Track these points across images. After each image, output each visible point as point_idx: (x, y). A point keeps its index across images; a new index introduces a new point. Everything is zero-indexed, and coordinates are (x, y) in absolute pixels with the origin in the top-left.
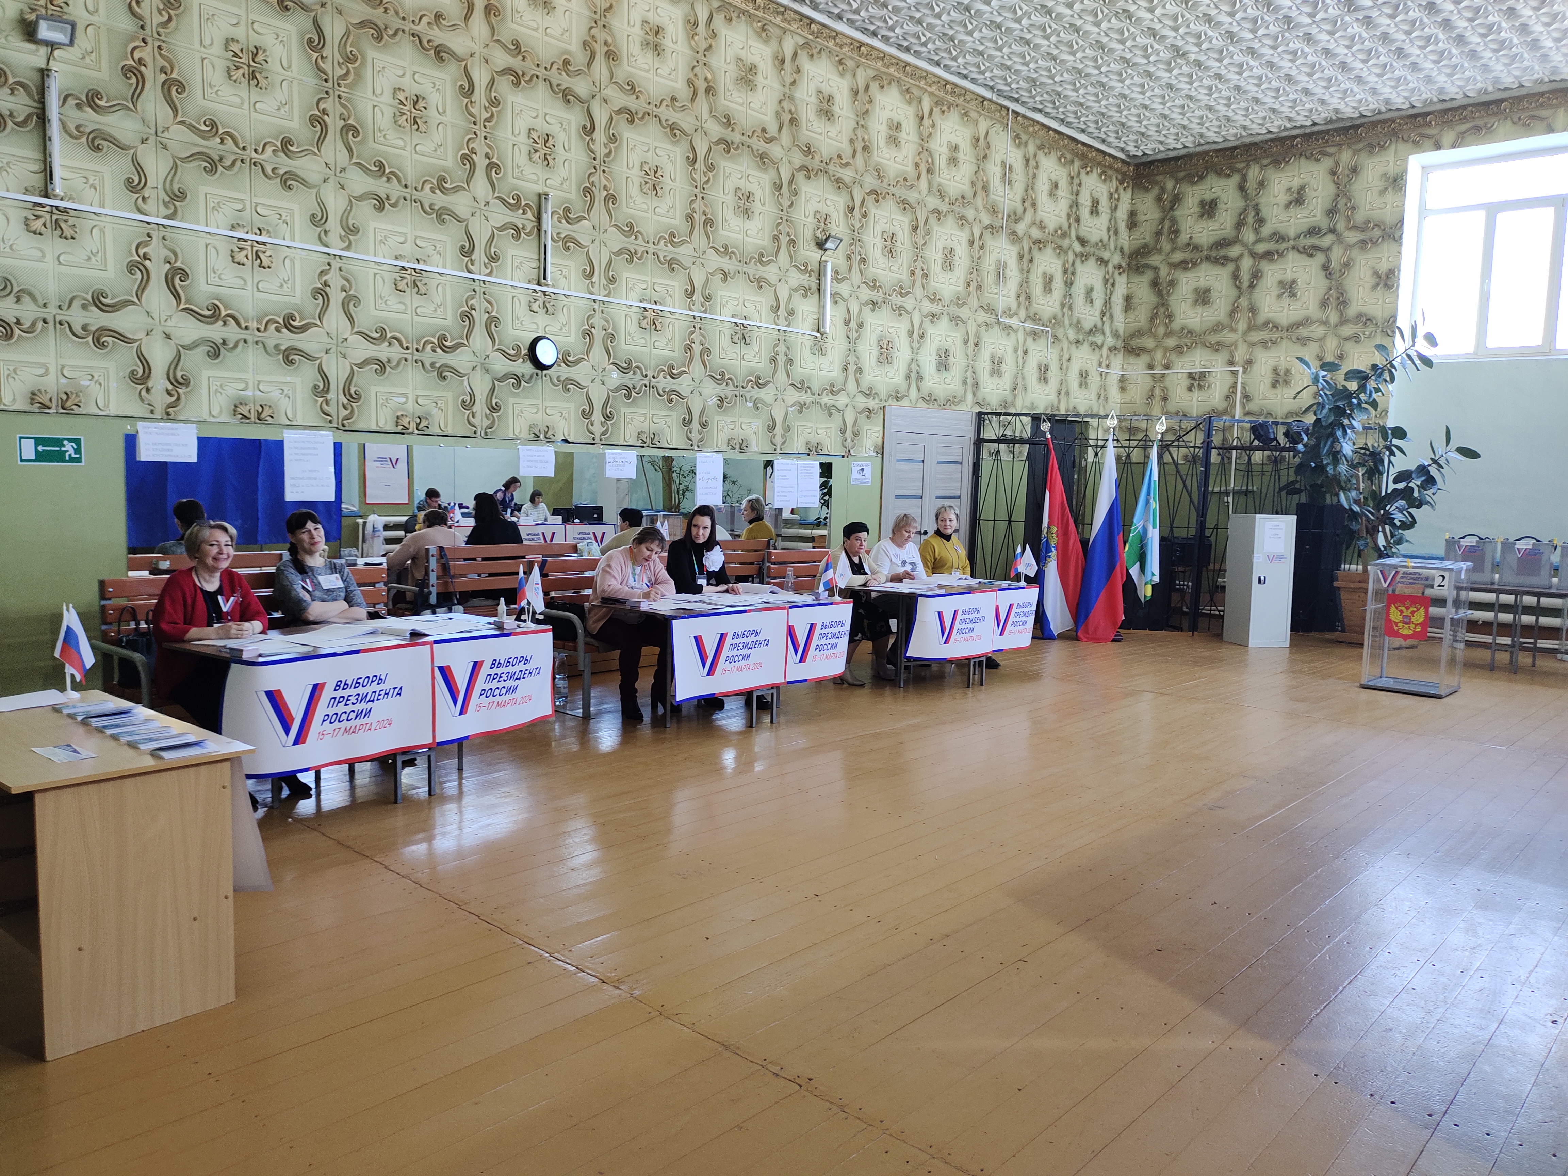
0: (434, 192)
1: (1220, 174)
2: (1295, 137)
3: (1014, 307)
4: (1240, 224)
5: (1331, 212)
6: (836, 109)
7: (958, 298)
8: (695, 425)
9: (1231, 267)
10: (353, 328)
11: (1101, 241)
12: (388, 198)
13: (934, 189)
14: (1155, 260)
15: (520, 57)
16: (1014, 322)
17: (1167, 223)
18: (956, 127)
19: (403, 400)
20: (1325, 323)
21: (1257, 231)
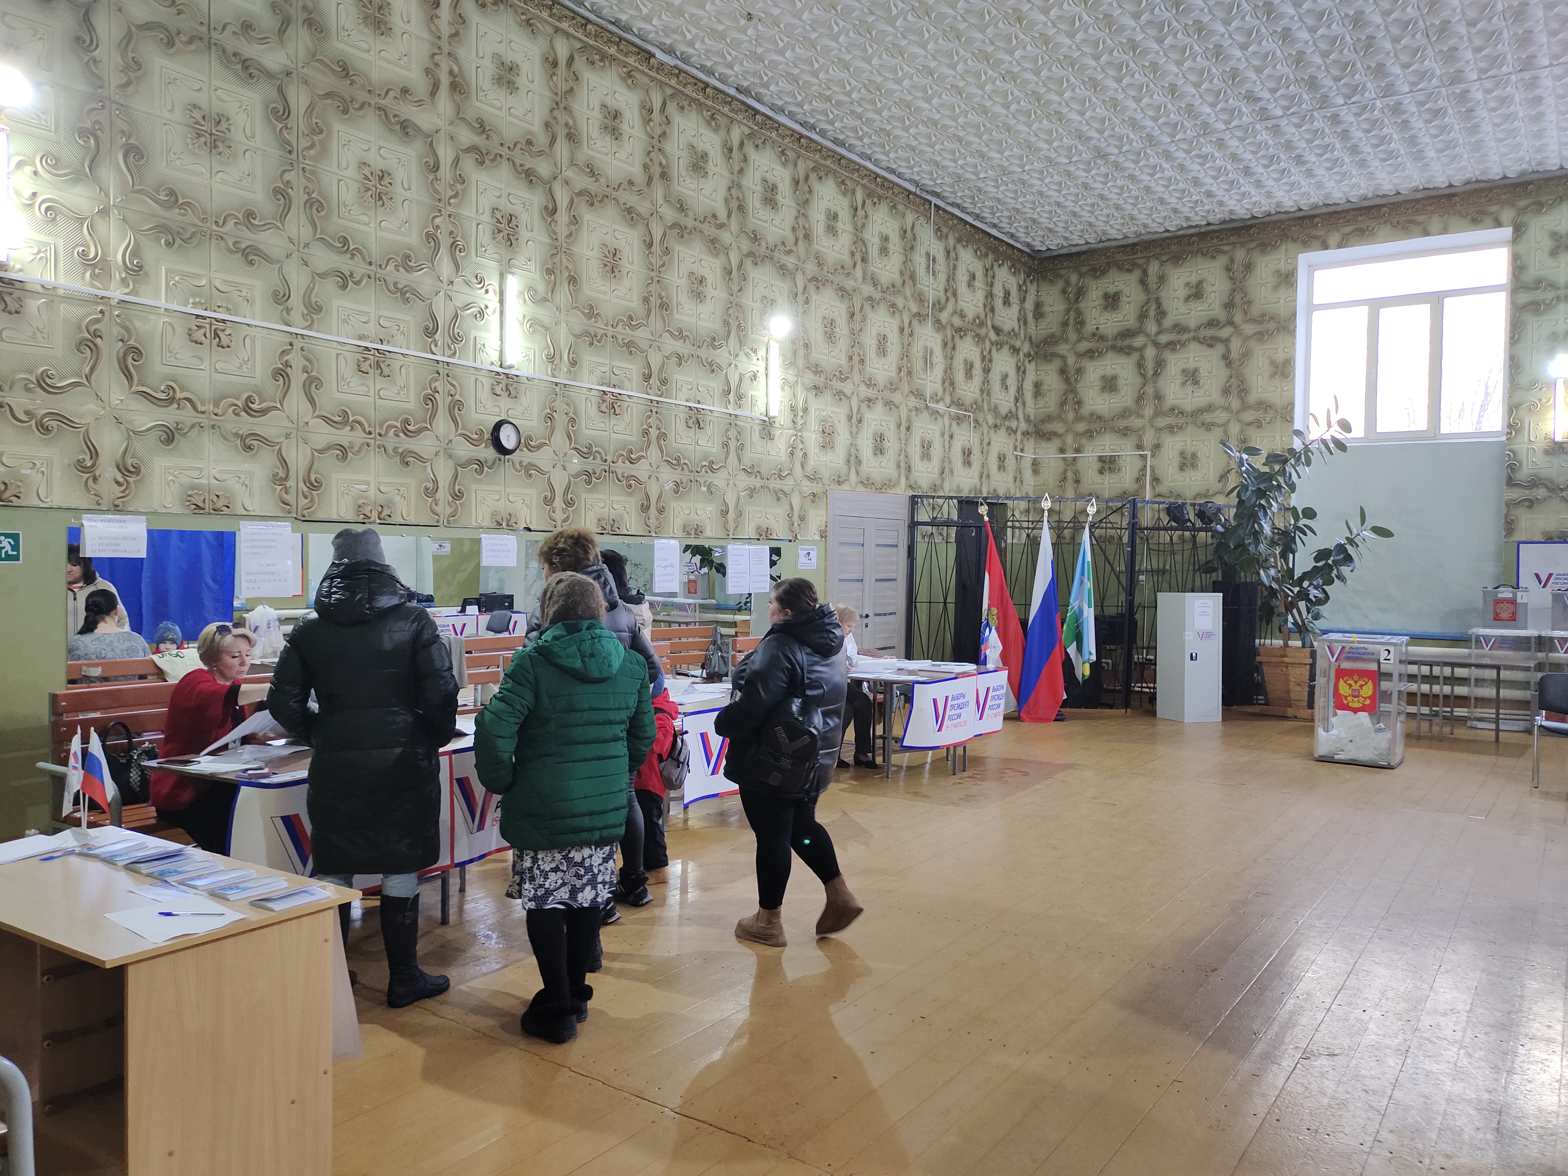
0: (398, 270)
1: (1120, 268)
2: (1192, 235)
3: (940, 393)
4: (1143, 316)
5: (1229, 305)
6: (779, 197)
7: (891, 384)
8: (653, 511)
9: (1135, 356)
10: (314, 411)
11: (1013, 330)
12: (351, 275)
13: (868, 278)
14: (1062, 349)
15: (485, 136)
16: (941, 407)
17: (1072, 314)
18: (886, 218)
19: (364, 487)
20: (1227, 409)
21: (1159, 324)
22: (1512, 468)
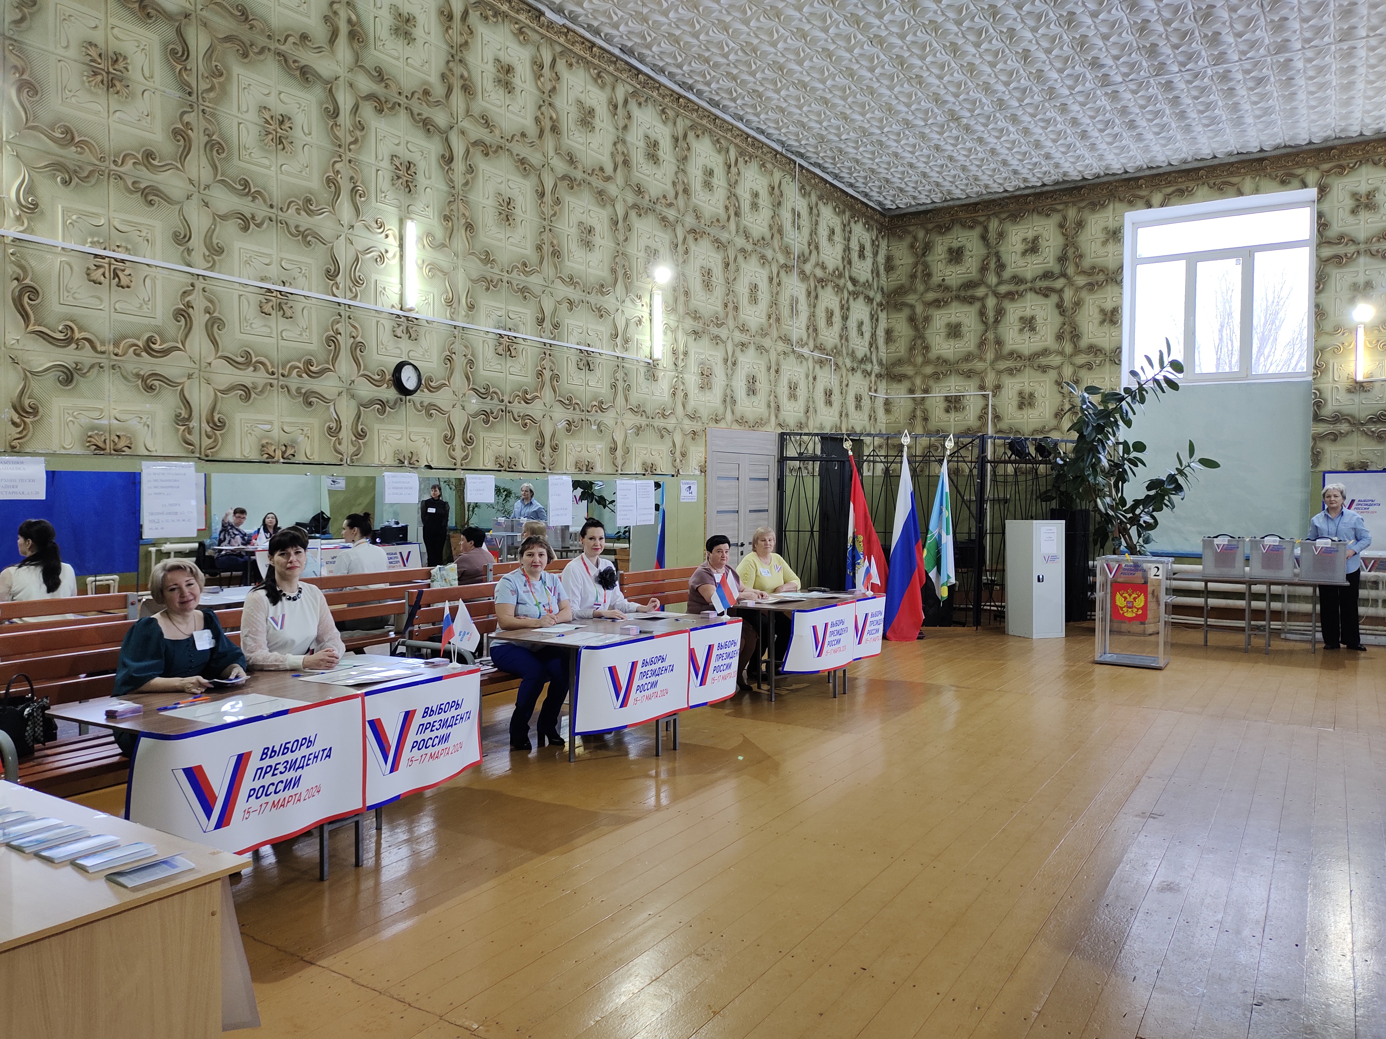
0: (299, 214)
1: (963, 226)
2: (1028, 195)
3: (805, 338)
4: (984, 269)
5: (1062, 259)
6: (660, 153)
7: (762, 329)
8: (547, 449)
9: (978, 305)
10: (217, 351)
11: (867, 281)
12: (253, 218)
13: (741, 231)
14: (911, 299)
15: (383, 84)
16: (805, 351)
17: (920, 268)
18: (756, 176)
19: (268, 427)
20: (1061, 353)
21: (999, 275)
22: (1318, 405)
